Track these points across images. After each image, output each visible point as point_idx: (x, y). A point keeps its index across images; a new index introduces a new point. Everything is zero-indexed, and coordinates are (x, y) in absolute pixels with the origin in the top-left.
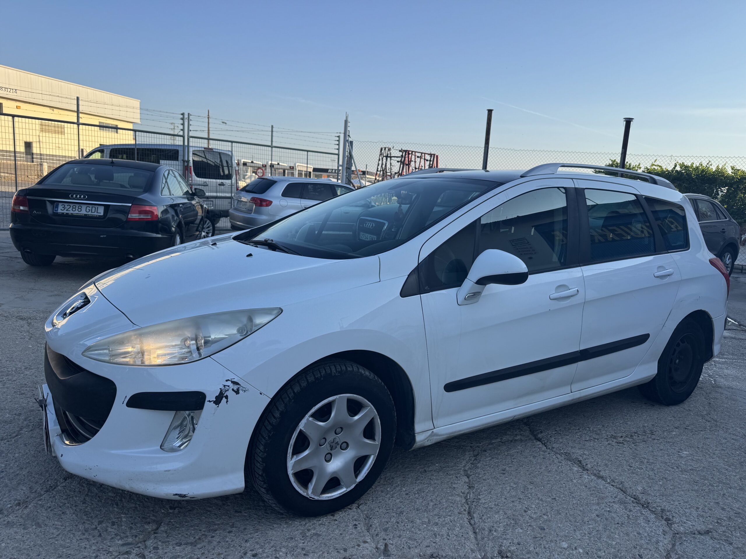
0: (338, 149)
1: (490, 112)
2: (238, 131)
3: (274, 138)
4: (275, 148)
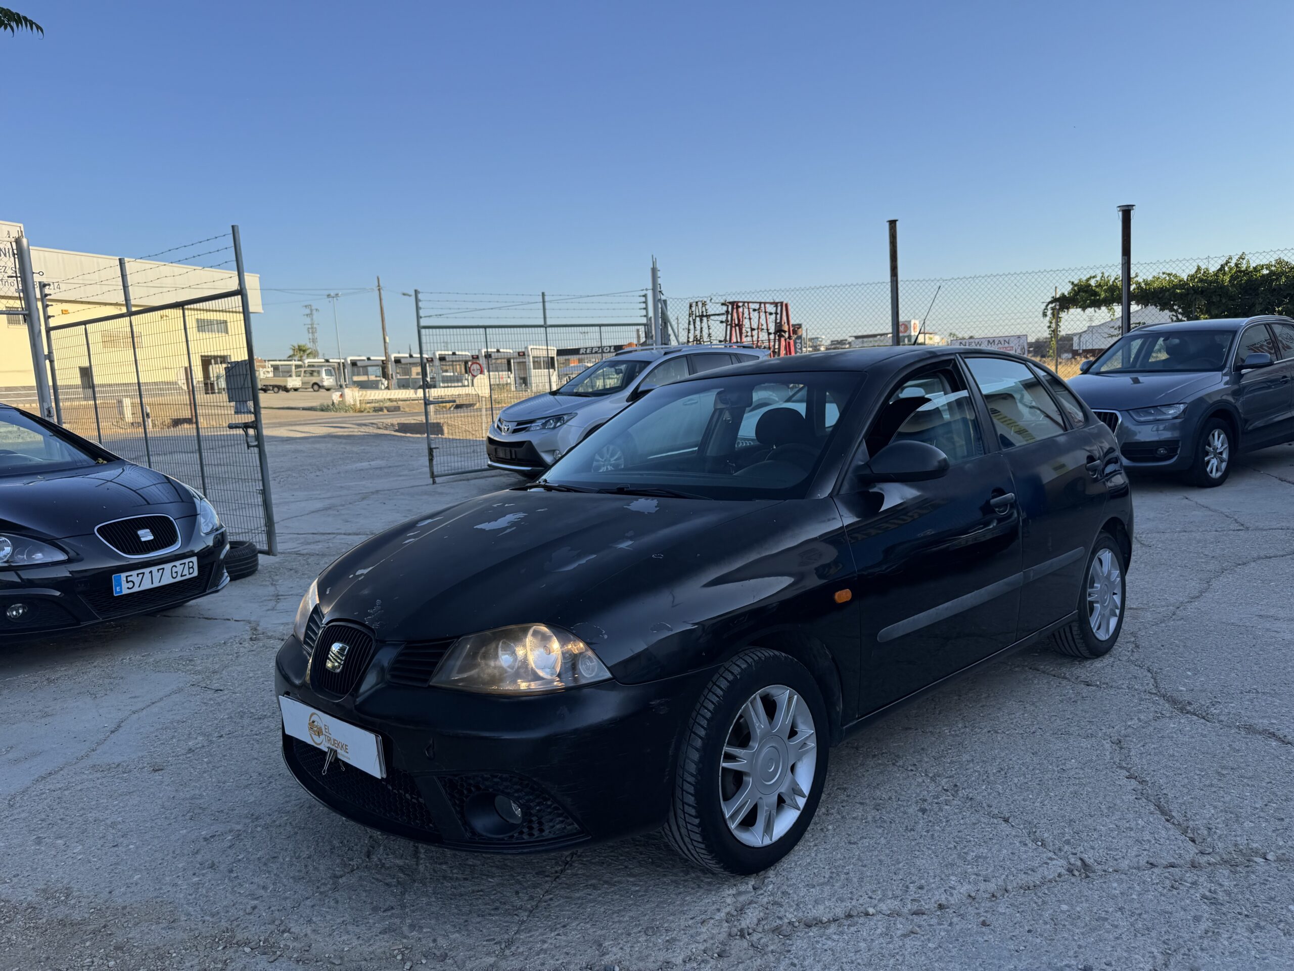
0: (647, 316)
1: (893, 224)
2: (492, 309)
3: (547, 312)
4: (551, 328)
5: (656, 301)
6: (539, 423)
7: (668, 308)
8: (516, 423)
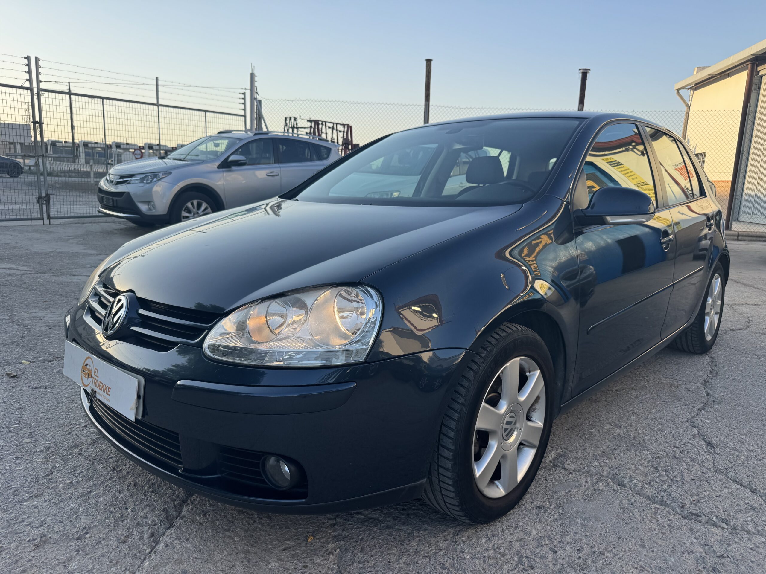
0: (245, 110)
1: (429, 62)
2: (110, 84)
3: (160, 93)
4: (162, 107)
5: (253, 99)
6: (138, 178)
7: (263, 106)
8: (119, 177)
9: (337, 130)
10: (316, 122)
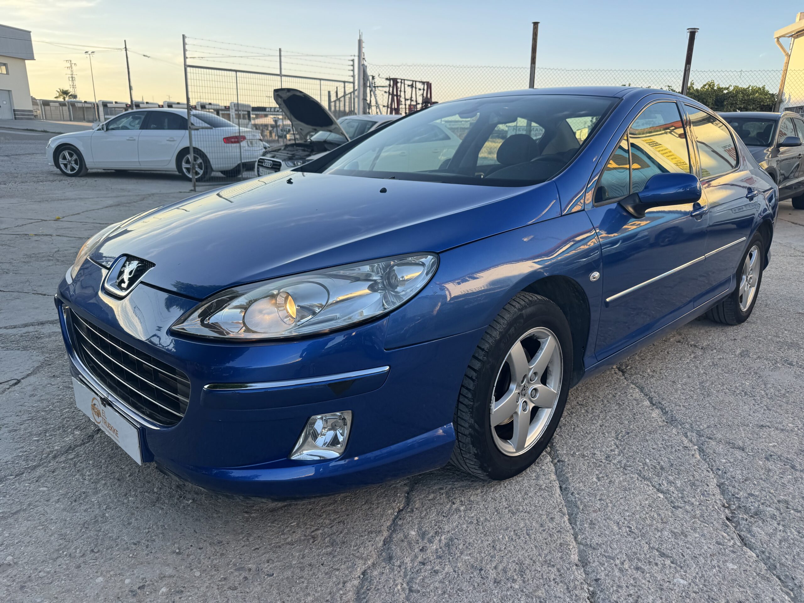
0: (353, 76)
1: (536, 24)
2: (242, 57)
4: (285, 78)
5: (360, 65)
9: (416, 88)
10: (395, 81)
